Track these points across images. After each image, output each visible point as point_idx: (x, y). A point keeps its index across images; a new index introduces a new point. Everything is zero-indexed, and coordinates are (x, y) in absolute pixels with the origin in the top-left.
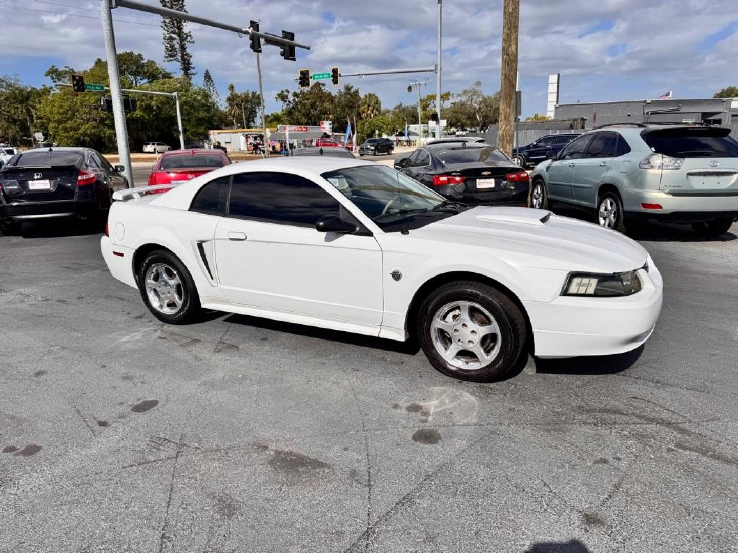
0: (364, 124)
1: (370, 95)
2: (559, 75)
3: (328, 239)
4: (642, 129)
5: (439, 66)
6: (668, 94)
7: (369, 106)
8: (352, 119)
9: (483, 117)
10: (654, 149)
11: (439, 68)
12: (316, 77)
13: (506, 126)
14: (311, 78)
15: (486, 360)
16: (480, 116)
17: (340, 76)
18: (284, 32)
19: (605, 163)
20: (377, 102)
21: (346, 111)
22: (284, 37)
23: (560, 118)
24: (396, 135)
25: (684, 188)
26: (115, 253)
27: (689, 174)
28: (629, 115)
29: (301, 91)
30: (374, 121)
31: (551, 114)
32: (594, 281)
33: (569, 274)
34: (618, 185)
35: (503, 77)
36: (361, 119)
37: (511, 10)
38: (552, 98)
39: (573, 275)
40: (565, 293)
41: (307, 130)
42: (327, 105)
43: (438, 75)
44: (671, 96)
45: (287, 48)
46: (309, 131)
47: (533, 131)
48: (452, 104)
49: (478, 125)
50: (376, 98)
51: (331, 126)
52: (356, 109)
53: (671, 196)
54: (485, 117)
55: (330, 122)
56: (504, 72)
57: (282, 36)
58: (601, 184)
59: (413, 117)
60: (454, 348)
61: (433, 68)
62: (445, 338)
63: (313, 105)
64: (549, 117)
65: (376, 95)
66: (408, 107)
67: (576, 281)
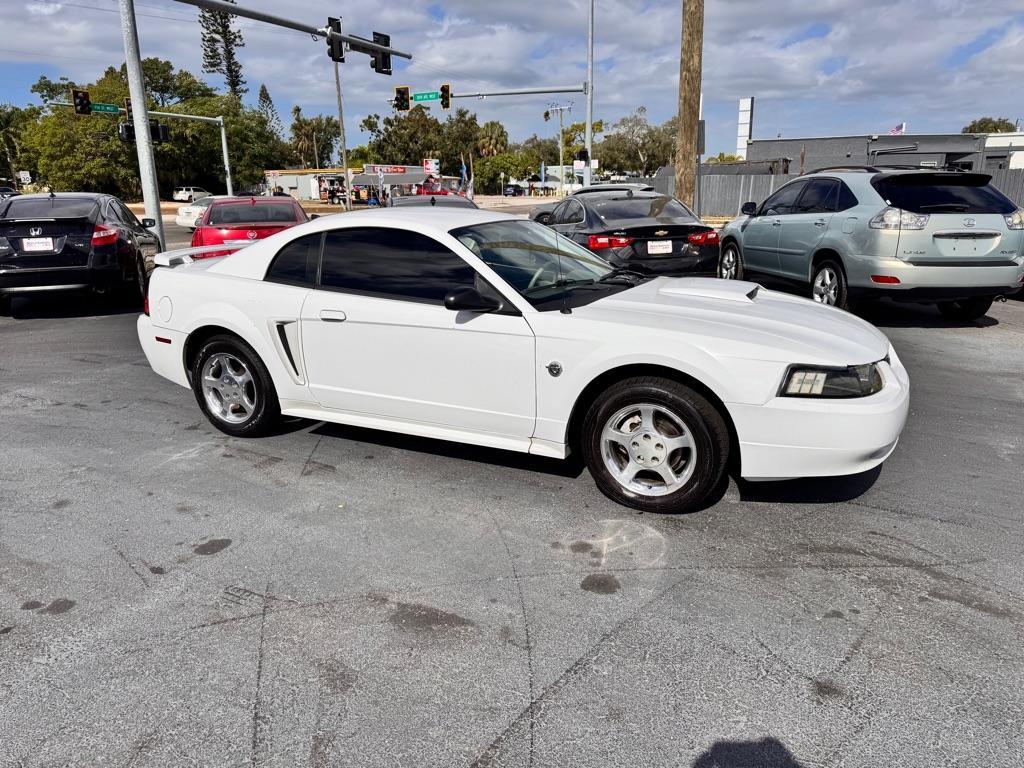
0: (484, 164)
1: (493, 124)
2: (753, 99)
3: (459, 320)
4: (873, 175)
5: (590, 84)
6: (900, 127)
7: (491, 139)
8: (467, 157)
9: (649, 156)
10: (889, 202)
11: (590, 88)
12: (419, 97)
13: (686, 169)
14: (412, 98)
15: (675, 483)
16: (644, 155)
17: (452, 96)
18: (375, 34)
19: (822, 220)
20: (502, 134)
21: (459, 145)
22: (375, 41)
23: (753, 159)
24: (529, 180)
25: (929, 255)
26: (158, 339)
27: (935, 236)
28: (848, 156)
29: (396, 116)
30: (498, 160)
31: (741, 153)
32: (822, 377)
33: (788, 367)
34: (840, 251)
35: (682, 101)
36: (481, 157)
37: (693, 8)
38: (744, 130)
39: (794, 369)
40: (783, 392)
41: (404, 172)
42: (431, 136)
43: (589, 97)
44: (904, 130)
45: (380, 56)
46: (408, 173)
47: (718, 176)
48: (606, 137)
49: (641, 168)
50: (501, 127)
51: (438, 167)
52: (472, 144)
53: (911, 266)
54: (652, 157)
55: (438, 161)
56: (683, 95)
57: (372, 39)
58: (817, 249)
59: (551, 154)
60: (632, 468)
61: (581, 87)
62: (621, 454)
63: (412, 137)
64: (740, 157)
65: (501, 123)
66: (545, 141)
67: (798, 376)
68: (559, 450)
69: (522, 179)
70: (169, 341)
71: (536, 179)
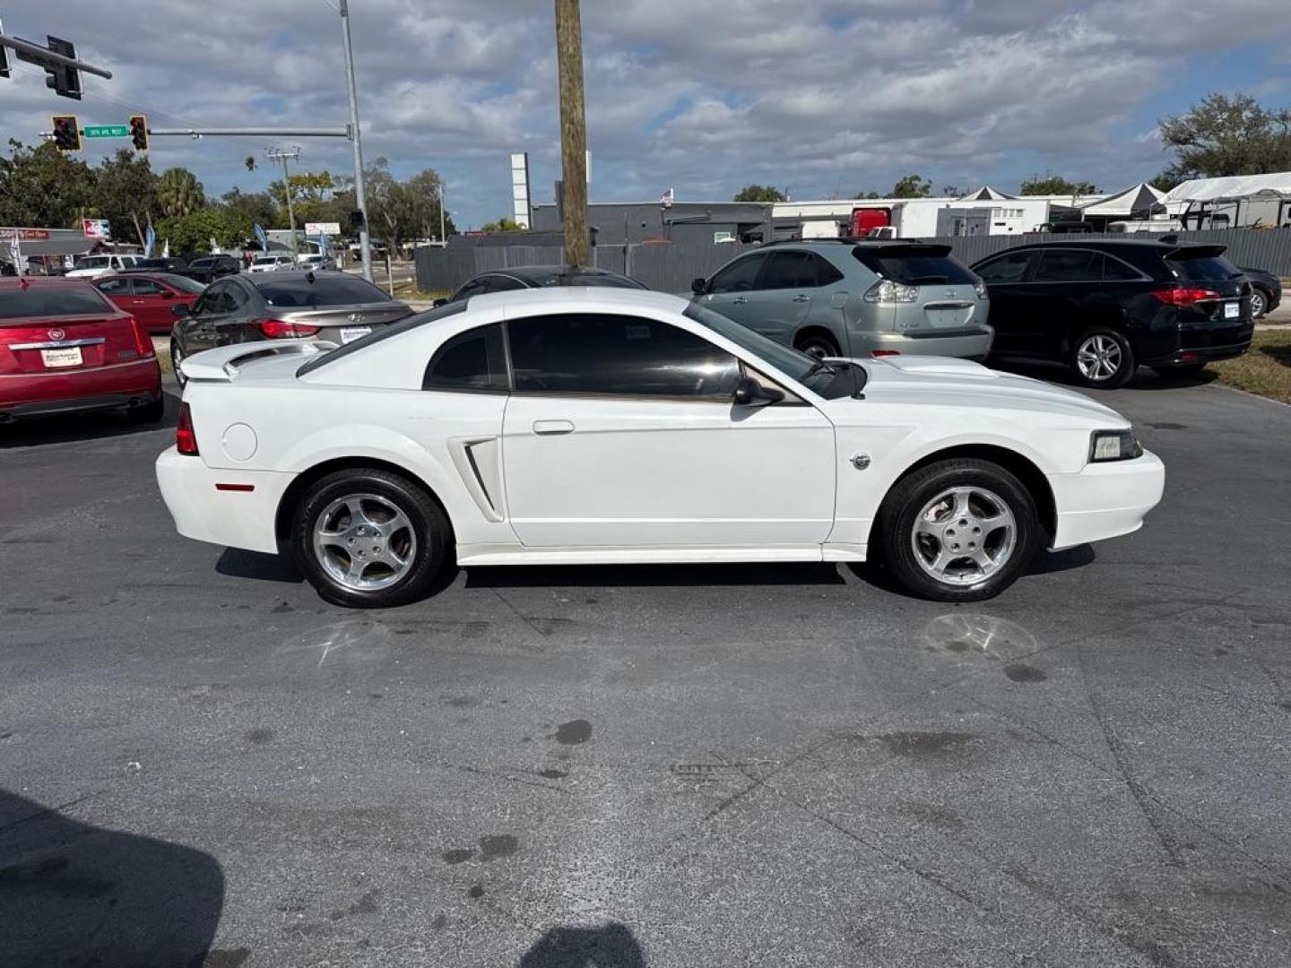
0: (171, 226)
1: (177, 171)
2: (526, 155)
3: (736, 416)
4: (853, 247)
5: (355, 127)
6: (668, 194)
7: (178, 192)
8: (142, 217)
10: (880, 275)
11: (356, 132)
12: (93, 132)
14: (82, 133)
15: (995, 564)
16: (392, 219)
17: (149, 133)
18: (50, 38)
20: (193, 185)
21: (128, 201)
22: (50, 49)
24: (244, 249)
25: (922, 328)
26: (220, 487)
27: (928, 308)
29: (16, 157)
30: (193, 221)
31: (521, 219)
32: (1117, 440)
33: (1092, 434)
35: (566, 159)
36: (164, 216)
38: (520, 192)
39: (1098, 435)
40: (1092, 460)
41: (47, 237)
42: (81, 186)
43: (356, 143)
45: (63, 72)
46: (53, 238)
48: (335, 194)
49: (391, 234)
50: (192, 178)
51: (107, 230)
52: (147, 199)
53: (910, 340)
54: (402, 220)
55: (106, 222)
57: (47, 46)
58: (800, 327)
59: (264, 215)
60: (943, 559)
61: (344, 131)
62: (932, 547)
63: (48, 188)
64: (521, 224)
65: (189, 171)
66: (251, 197)
68: (862, 553)
69: (233, 247)
70: (250, 488)
71: (255, 246)
